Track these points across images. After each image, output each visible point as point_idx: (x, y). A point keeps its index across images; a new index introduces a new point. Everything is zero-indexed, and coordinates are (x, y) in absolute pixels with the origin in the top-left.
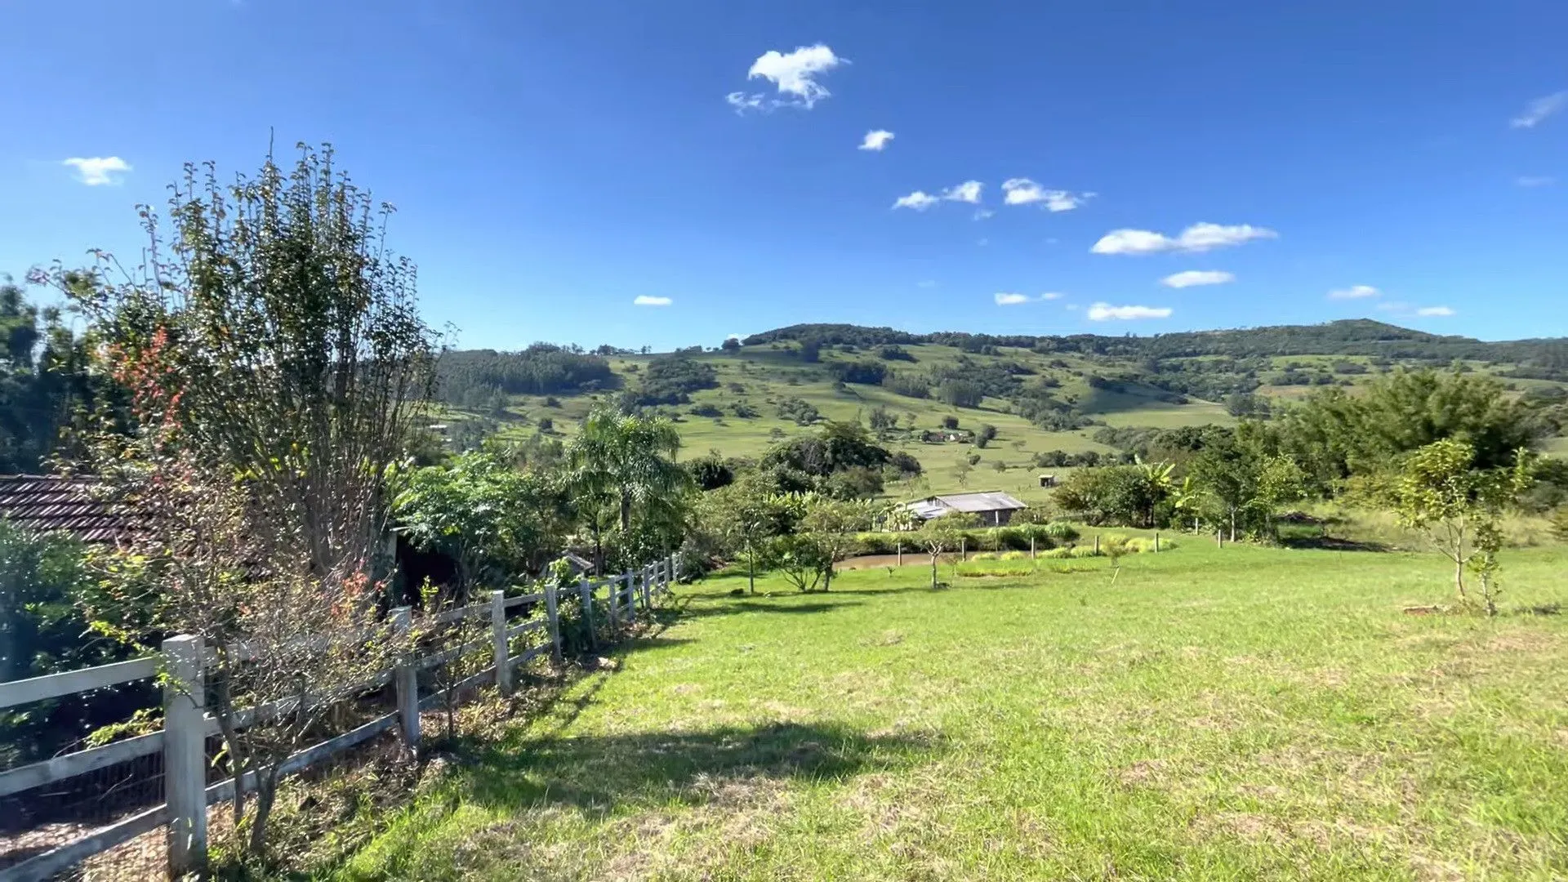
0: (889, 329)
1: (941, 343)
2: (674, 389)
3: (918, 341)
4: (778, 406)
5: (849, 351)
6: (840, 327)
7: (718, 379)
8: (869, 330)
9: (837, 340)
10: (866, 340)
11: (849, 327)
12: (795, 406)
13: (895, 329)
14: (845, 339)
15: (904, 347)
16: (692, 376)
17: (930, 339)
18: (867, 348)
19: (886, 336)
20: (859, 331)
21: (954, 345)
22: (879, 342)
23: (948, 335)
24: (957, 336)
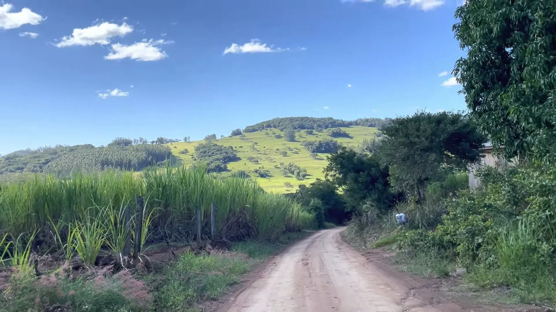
0: (331, 119)
1: (363, 125)
2: (218, 163)
3: (349, 125)
4: (282, 169)
5: (311, 133)
6: (302, 119)
7: (238, 155)
8: (320, 120)
9: (302, 127)
10: (319, 126)
11: (307, 118)
12: (293, 169)
13: (335, 118)
14: (306, 126)
15: (343, 129)
16: (224, 154)
17: (356, 123)
18: (321, 131)
19: (331, 123)
20: (314, 120)
21: (371, 126)
22: (327, 127)
23: (367, 120)
24: (373, 120)
